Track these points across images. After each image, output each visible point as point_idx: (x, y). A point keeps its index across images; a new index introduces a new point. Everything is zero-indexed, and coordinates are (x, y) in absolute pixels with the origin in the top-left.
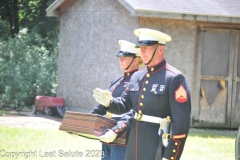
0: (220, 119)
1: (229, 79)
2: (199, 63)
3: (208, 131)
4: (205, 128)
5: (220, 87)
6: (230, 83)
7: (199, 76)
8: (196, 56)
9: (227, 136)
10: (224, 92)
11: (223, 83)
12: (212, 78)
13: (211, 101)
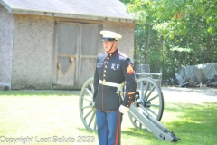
0: (71, 83)
1: (77, 56)
2: (57, 46)
3: (62, 92)
4: (60, 89)
5: (70, 61)
6: (77, 59)
7: (57, 54)
8: (54, 40)
9: (75, 94)
10: (73, 65)
11: (72, 59)
12: (65, 55)
13: (64, 71)
